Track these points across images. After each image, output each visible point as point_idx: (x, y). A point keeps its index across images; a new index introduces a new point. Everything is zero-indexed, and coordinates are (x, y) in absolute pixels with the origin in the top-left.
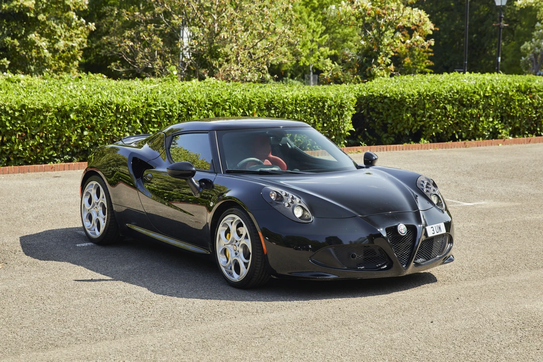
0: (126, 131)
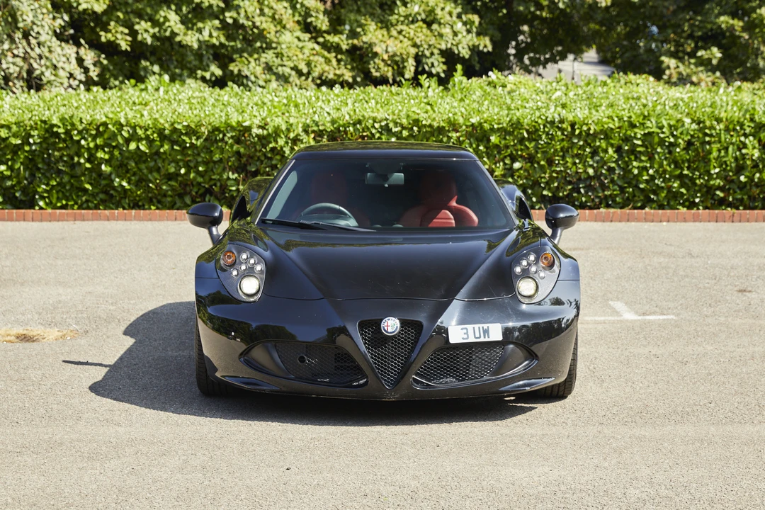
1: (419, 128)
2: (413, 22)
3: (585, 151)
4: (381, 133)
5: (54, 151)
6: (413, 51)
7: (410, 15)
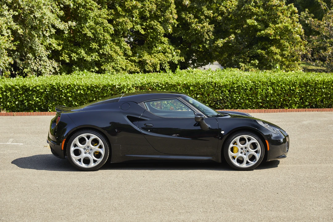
2: (159, 53)
3: (219, 91)
4: (156, 87)
5: (54, 93)
6: (159, 62)
7: (158, 50)
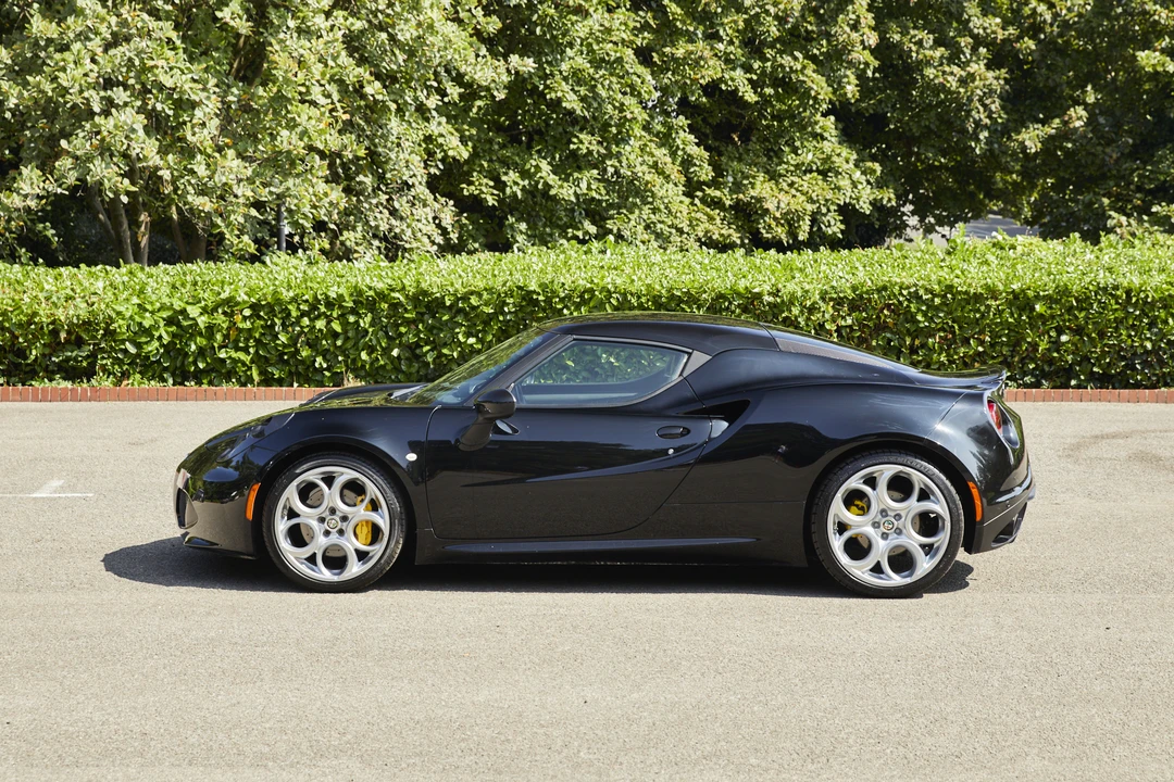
0: (1148, 339)
1: (953, 295)
2: (805, 172)
3: (1141, 321)
5: (532, 321)
7: (803, 164)
